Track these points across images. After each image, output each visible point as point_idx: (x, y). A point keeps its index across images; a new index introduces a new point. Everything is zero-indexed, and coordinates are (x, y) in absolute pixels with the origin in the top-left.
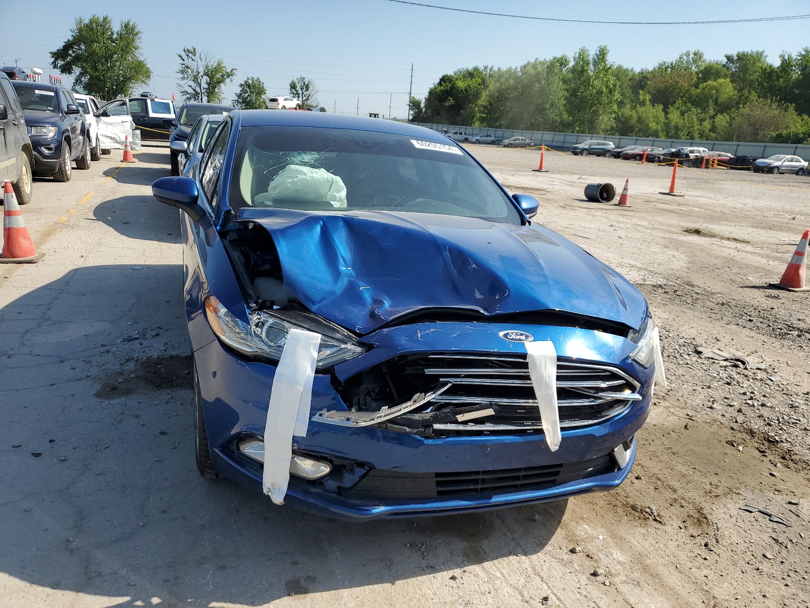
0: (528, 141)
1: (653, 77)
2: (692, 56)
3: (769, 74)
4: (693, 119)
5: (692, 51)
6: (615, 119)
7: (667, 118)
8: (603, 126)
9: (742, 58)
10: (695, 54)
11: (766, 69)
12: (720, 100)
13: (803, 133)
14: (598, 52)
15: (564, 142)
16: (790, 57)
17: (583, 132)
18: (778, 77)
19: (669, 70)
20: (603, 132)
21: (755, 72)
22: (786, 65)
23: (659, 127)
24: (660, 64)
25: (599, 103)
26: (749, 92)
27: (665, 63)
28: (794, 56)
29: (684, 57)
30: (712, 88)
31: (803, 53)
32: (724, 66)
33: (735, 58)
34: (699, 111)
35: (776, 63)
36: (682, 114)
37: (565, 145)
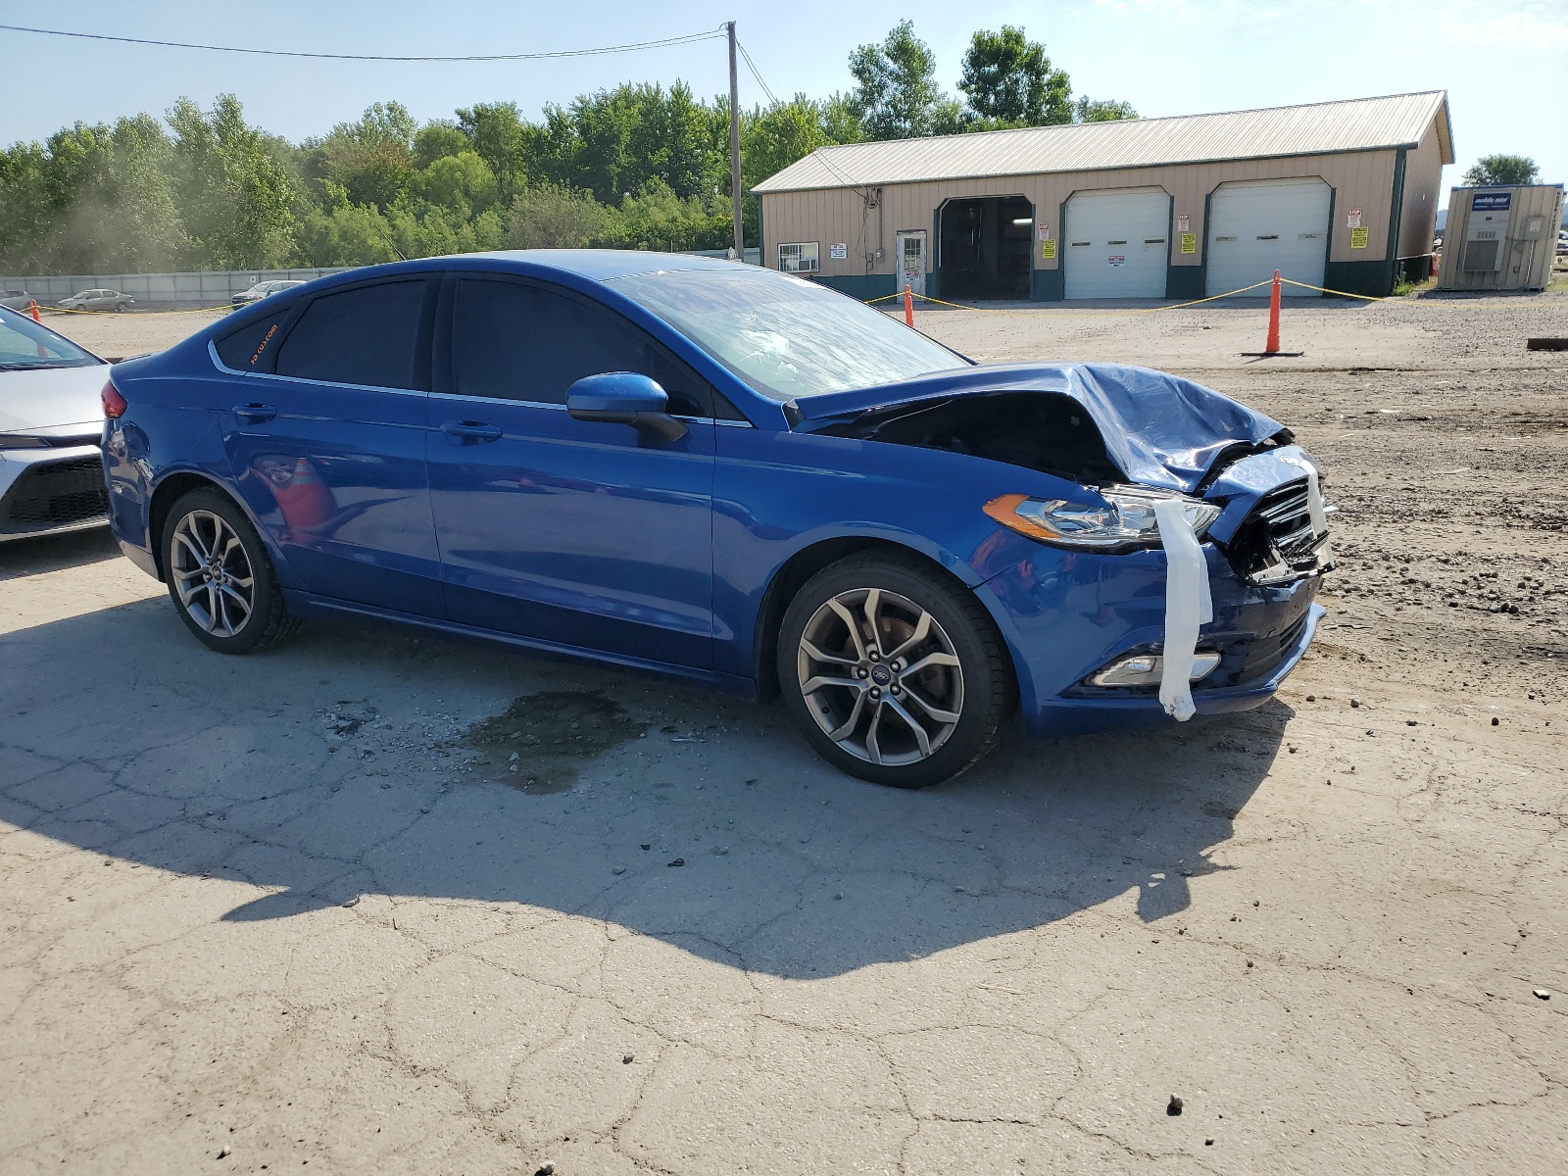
0: (119, 296)
1: (338, 153)
2: (386, 112)
3: (535, 142)
4: (440, 224)
5: (384, 103)
6: (294, 236)
7: (394, 227)
8: (277, 253)
9: (481, 115)
10: (391, 109)
11: (528, 133)
12: (473, 190)
13: (629, 236)
14: (219, 108)
15: (201, 291)
16: (558, 110)
17: (235, 267)
18: (552, 147)
19: (356, 138)
20: (280, 262)
21: (513, 138)
22: (557, 124)
23: (387, 244)
24: (336, 128)
25: (254, 208)
26: (511, 173)
27: (345, 127)
28: (565, 110)
29: (374, 114)
30: (452, 169)
31: (580, 105)
32: (458, 128)
33: (473, 115)
34: (446, 211)
35: (541, 121)
36: (419, 217)
37: (206, 296)
